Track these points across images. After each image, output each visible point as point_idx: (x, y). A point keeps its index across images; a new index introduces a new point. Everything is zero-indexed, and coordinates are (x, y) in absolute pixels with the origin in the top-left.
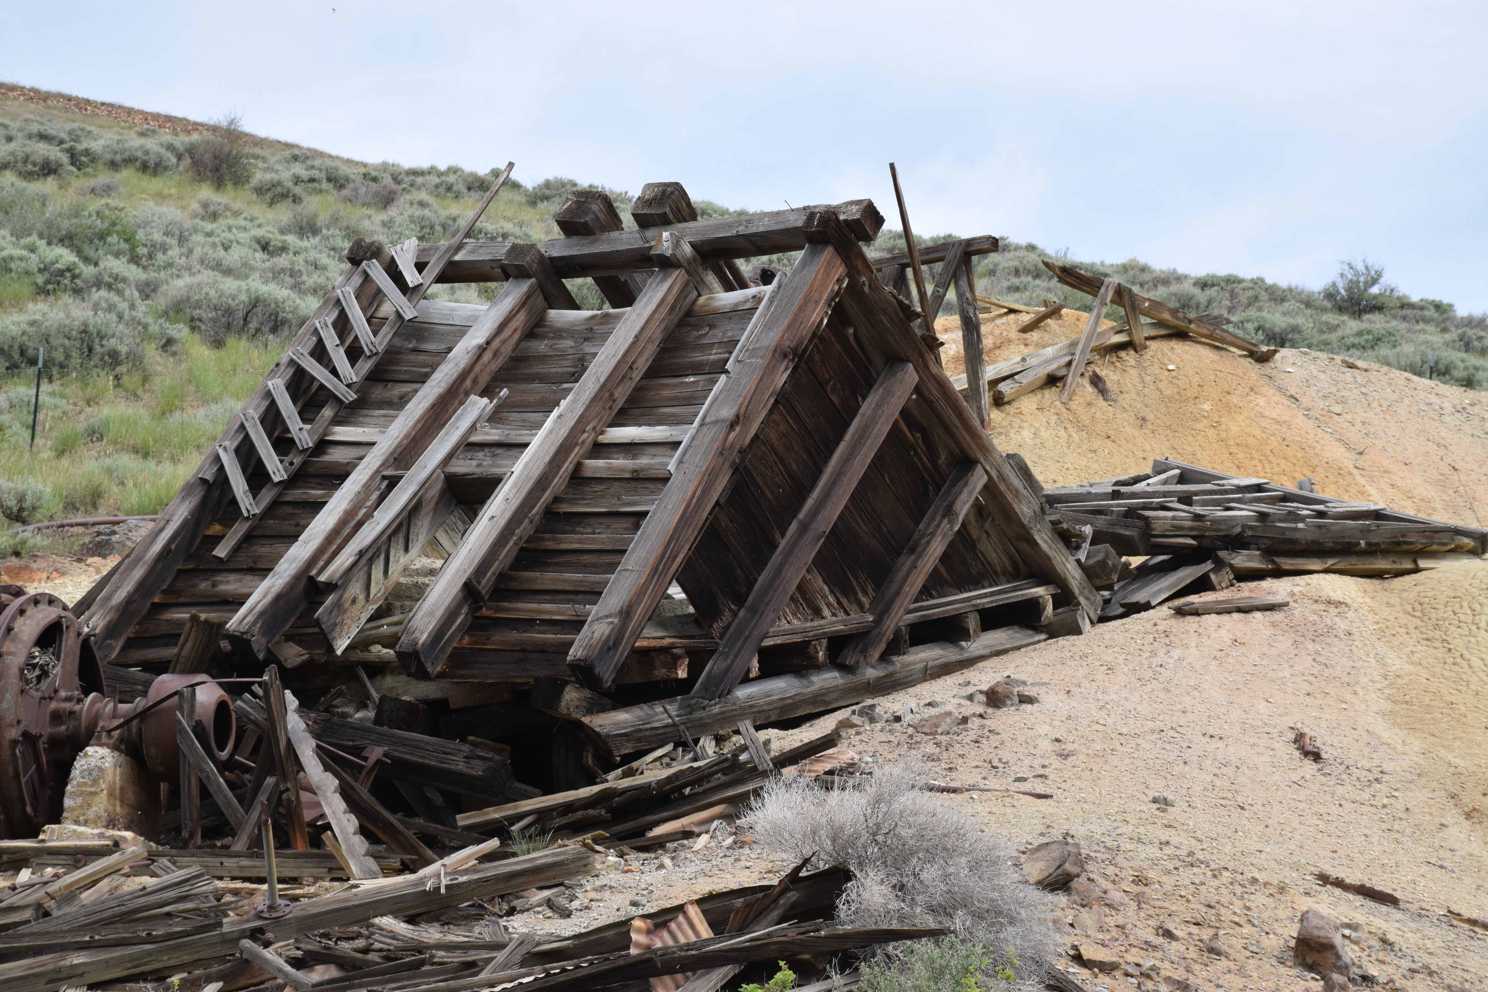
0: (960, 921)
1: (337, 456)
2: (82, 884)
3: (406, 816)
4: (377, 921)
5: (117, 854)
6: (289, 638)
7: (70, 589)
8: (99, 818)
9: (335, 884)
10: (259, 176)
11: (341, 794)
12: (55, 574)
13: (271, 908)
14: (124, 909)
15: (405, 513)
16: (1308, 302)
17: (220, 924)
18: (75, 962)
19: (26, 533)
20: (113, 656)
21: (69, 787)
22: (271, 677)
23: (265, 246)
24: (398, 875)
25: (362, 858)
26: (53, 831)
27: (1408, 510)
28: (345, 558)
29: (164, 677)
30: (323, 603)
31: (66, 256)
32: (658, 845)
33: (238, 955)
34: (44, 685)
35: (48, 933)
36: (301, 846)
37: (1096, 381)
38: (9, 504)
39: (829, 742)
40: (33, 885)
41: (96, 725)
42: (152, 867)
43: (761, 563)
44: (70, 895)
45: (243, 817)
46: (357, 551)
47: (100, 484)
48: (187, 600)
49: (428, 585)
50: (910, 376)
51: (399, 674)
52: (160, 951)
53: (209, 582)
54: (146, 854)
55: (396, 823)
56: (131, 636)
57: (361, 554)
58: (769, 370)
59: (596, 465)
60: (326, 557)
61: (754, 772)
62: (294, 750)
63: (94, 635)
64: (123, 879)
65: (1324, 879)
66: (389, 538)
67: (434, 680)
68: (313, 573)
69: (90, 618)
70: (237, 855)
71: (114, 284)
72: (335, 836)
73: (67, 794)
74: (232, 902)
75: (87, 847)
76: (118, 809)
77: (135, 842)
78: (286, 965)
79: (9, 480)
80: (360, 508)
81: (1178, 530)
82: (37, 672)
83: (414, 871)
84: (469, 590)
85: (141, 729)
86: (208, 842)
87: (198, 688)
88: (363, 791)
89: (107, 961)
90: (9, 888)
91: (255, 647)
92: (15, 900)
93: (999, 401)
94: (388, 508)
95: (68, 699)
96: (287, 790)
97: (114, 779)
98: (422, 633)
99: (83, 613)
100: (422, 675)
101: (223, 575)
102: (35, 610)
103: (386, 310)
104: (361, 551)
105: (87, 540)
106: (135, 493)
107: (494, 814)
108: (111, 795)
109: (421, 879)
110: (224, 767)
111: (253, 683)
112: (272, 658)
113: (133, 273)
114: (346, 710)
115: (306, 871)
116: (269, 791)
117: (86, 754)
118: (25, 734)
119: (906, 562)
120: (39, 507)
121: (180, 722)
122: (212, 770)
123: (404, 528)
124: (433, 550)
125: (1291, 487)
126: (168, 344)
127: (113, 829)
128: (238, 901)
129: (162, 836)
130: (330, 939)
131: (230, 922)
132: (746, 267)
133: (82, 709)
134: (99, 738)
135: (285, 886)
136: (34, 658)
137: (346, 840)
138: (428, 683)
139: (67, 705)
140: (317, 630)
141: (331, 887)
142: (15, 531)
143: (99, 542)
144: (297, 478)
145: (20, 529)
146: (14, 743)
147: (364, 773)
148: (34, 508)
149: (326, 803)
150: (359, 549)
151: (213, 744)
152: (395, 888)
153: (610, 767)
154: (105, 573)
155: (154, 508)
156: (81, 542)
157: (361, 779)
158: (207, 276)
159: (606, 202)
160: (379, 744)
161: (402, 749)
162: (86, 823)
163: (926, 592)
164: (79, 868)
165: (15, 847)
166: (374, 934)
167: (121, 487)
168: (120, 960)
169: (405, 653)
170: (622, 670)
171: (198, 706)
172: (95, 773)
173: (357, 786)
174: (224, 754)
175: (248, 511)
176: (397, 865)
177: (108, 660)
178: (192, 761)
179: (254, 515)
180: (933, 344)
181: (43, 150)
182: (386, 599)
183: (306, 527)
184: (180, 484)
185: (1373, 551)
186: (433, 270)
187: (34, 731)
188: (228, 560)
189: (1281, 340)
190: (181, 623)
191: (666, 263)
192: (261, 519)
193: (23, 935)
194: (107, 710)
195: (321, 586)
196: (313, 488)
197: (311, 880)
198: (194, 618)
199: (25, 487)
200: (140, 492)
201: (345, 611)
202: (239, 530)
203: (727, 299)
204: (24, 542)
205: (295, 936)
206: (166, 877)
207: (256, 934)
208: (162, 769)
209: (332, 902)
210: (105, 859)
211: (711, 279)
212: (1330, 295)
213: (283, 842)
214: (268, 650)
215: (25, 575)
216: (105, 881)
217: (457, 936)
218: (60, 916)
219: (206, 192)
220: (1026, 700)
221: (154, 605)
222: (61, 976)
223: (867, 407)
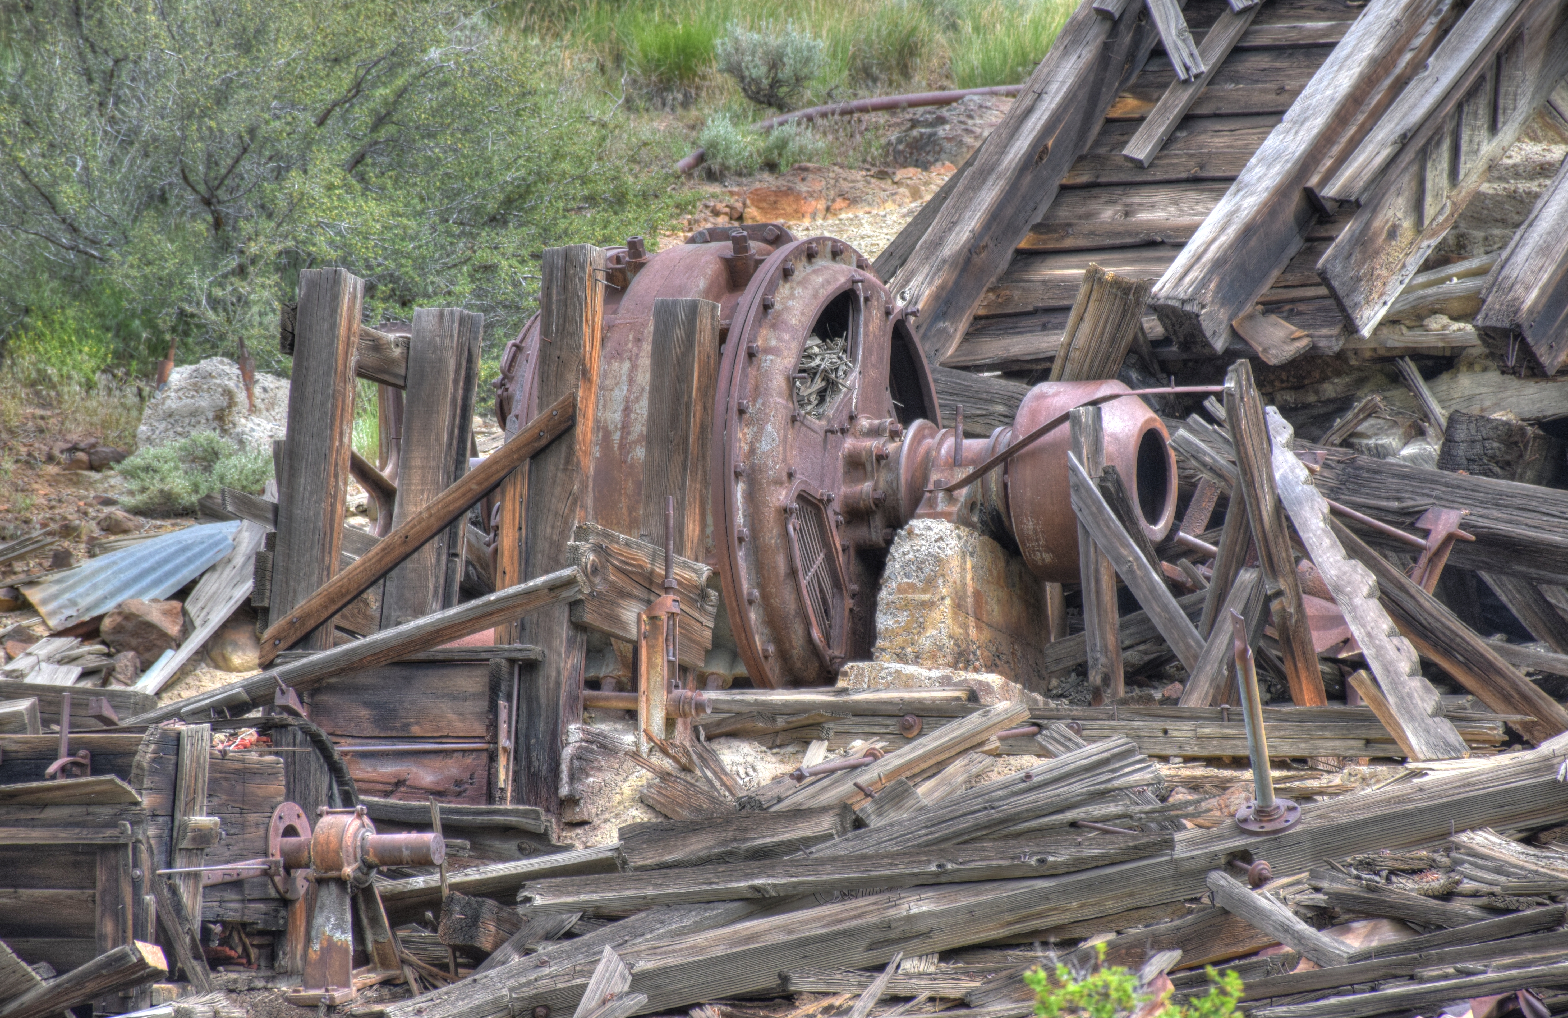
2: (916, 770)
3: (1509, 641)
4: (1464, 838)
5: (976, 714)
6: (1271, 307)
7: (867, 229)
8: (940, 648)
9: (1382, 769)
11: (1380, 599)
12: (839, 203)
13: (1263, 813)
14: (995, 815)
15: (1489, 57)
17: (1169, 844)
18: (915, 910)
19: (786, 127)
20: (950, 352)
21: (883, 594)
22: (1239, 382)
24: (1501, 752)
25: (1430, 721)
26: (860, 674)
28: (1374, 150)
29: (1043, 387)
30: (1331, 239)
33: (1205, 900)
34: (831, 407)
35: (863, 857)
36: (1310, 698)
38: (755, 73)
40: (832, 771)
41: (926, 478)
42: (1039, 738)
45: (1201, 647)
46: (1395, 136)
47: (914, 30)
48: (1081, 242)
49: (1537, 196)
51: (1485, 369)
52: (1064, 892)
53: (1119, 207)
54: (1027, 715)
55: (1492, 655)
56: (982, 312)
57: (1404, 141)
60: (1336, 150)
62: (1288, 518)
63: (914, 314)
64: (988, 760)
66: (1460, 106)
67: (1553, 379)
68: (1313, 181)
69: (907, 281)
70: (1193, 716)
72: (1374, 680)
73: (881, 606)
74: (1187, 803)
75: (921, 701)
76: (973, 632)
77: (1005, 693)
78: (1295, 919)
79: (752, 28)
80: (1401, 52)
82: (819, 384)
83: (1529, 745)
85: (1005, 486)
86: (1137, 692)
87: (1105, 407)
88: (1424, 594)
89: (970, 911)
90: (792, 776)
91: (1208, 327)
92: (801, 797)
94: (1456, 49)
95: (875, 432)
96: (1279, 594)
97: (963, 578)
98: (1528, 288)
99: (894, 273)
100: (1531, 369)
101: (1145, 191)
102: (809, 269)
104: (1404, 136)
105: (893, 136)
106: (977, 45)
108: (958, 606)
109: (1547, 759)
111: (1206, 395)
112: (1240, 347)
114: (1384, 441)
115: (1324, 746)
116: (1246, 595)
117: (910, 533)
118: (803, 498)
120: (807, 78)
121: (1074, 470)
122: (1137, 558)
123: (1488, 86)
124: (1546, 126)
127: (966, 669)
128: (1199, 801)
129: (1054, 682)
130: (1377, 873)
131: (1187, 840)
133: (900, 448)
134: (932, 503)
135: (1285, 773)
136: (810, 357)
137: (1396, 685)
138: (1543, 384)
139: (873, 444)
140: (1323, 291)
141: (1373, 776)
142: (767, 123)
143: (916, 140)
145: (776, 120)
146: (785, 512)
147: (1423, 560)
148: (798, 80)
149: (1355, 618)
150: (1399, 130)
151: (1138, 511)
152: (1496, 776)
154: (928, 197)
155: (1013, 71)
156: (883, 141)
157: (1417, 573)
160: (1451, 504)
161: (1495, 513)
162: (917, 659)
164: (910, 740)
165: (797, 702)
166: (1461, 862)
167: (951, 34)
168: (994, 910)
169: (1494, 329)
171: (1106, 440)
172: (927, 568)
173: (1411, 584)
174: (1159, 530)
175: (1187, 69)
176: (1499, 733)
177: (942, 359)
178: (1101, 542)
179: (1197, 76)
182: (1455, 227)
183: (1297, 93)
184: (1058, 23)
187: (819, 491)
188: (1151, 165)
190: (1069, 287)
192: (1210, 83)
193: (822, 862)
194: (943, 451)
195: (1329, 206)
196: (1310, 18)
197: (1332, 761)
198: (1094, 277)
199: (780, 41)
200: (985, 41)
201: (1377, 253)
202: (1172, 104)
204: (782, 145)
205: (1310, 865)
206: (1066, 757)
207: (1237, 862)
208: (1048, 557)
209: (1376, 803)
210: (955, 723)
213: (1278, 691)
214: (1234, 334)
215: (787, 205)
216: (959, 763)
218: (884, 828)
221: (1019, 252)
222: (893, 935)
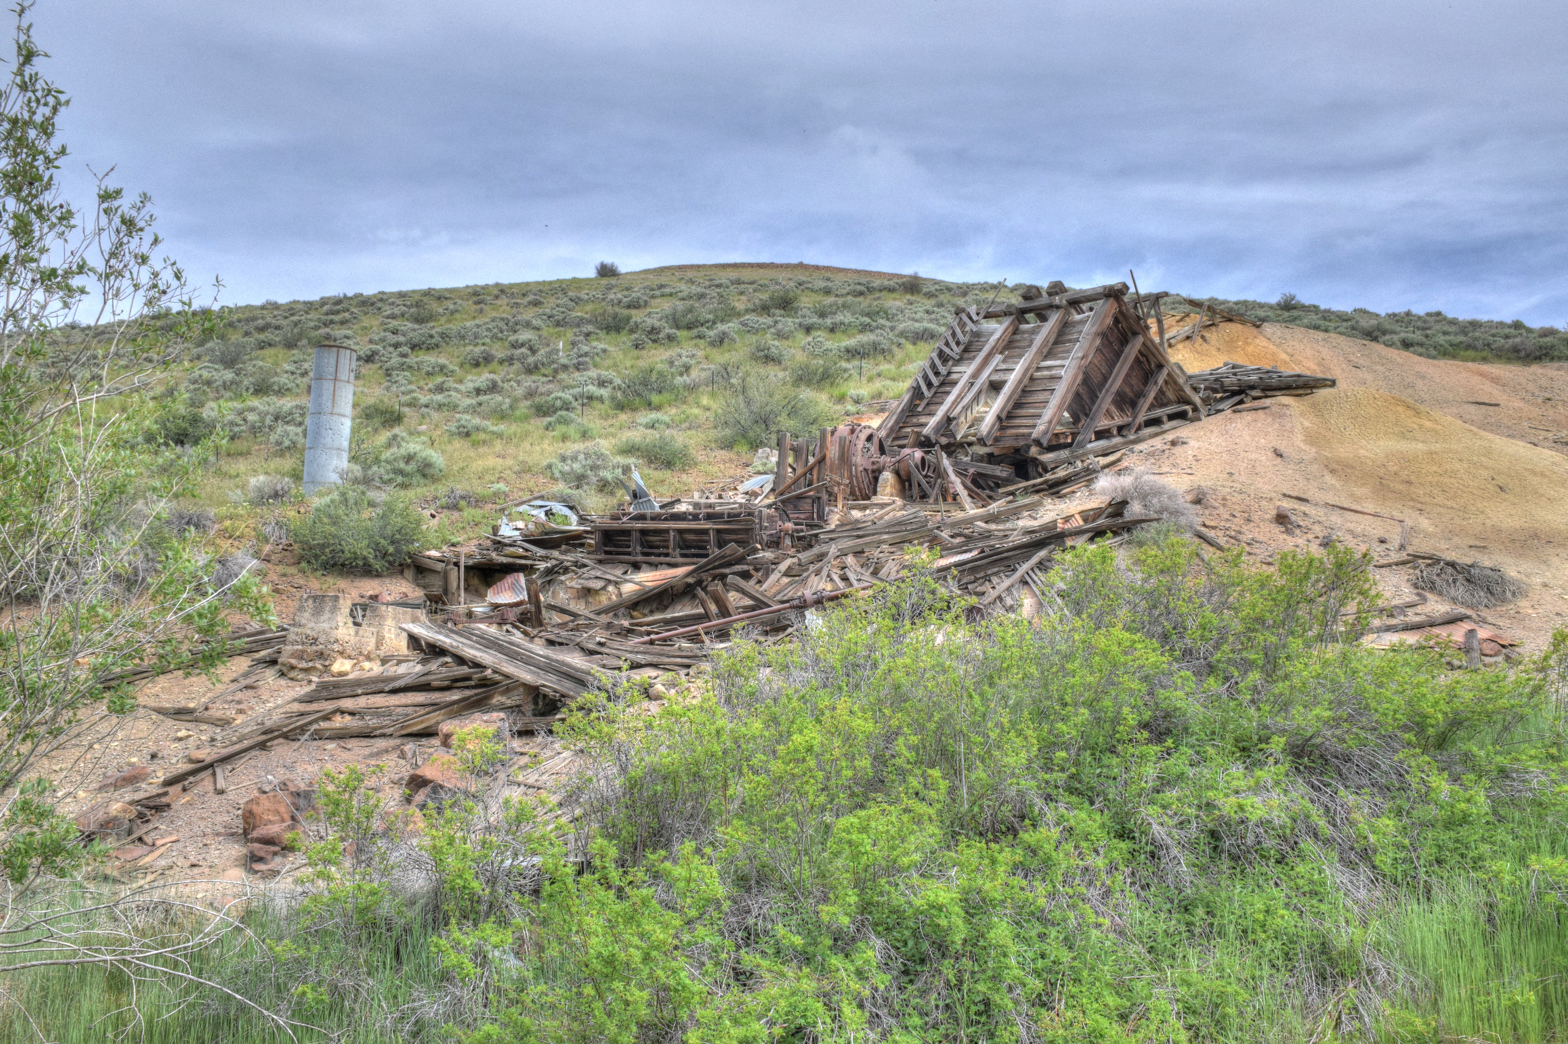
0: (1165, 516)
1: (954, 376)
2: (884, 514)
3: (982, 490)
4: (975, 523)
5: (894, 504)
6: (942, 435)
7: (874, 423)
8: (888, 493)
9: (962, 511)
10: (925, 290)
11: (962, 484)
12: (870, 419)
13: (942, 519)
14: (897, 521)
15: (977, 393)
16: (1271, 307)
17: (927, 525)
18: (885, 537)
19: (860, 407)
20: (889, 443)
21: (879, 484)
22: (938, 448)
23: (927, 312)
24: (981, 508)
25: (970, 503)
26: (875, 498)
27: (1308, 373)
28: (959, 408)
29: (904, 449)
30: (952, 423)
31: (867, 320)
32: (1065, 496)
33: (933, 534)
34: (869, 453)
35: (875, 529)
36: (950, 500)
37: (1203, 337)
39: (1119, 460)
40: (870, 514)
41: (885, 465)
42: (905, 508)
43: (1093, 403)
44: (881, 518)
45: (932, 492)
47: (881, 390)
48: (910, 424)
49: (985, 416)
50: (1140, 339)
51: (978, 445)
52: (909, 533)
53: (916, 419)
54: (903, 504)
55: (980, 492)
56: (893, 437)
57: (963, 407)
58: (1093, 340)
59: (1038, 374)
60: (952, 408)
61: (1095, 471)
62: (946, 471)
63: (882, 437)
64: (897, 512)
65: (1285, 495)
66: (972, 401)
67: (989, 446)
68: (949, 414)
69: (881, 432)
70: (931, 504)
71: (882, 327)
72: (961, 497)
73: (878, 487)
74: (930, 518)
75: (885, 502)
76: (894, 490)
77: (899, 500)
78: (948, 537)
80: (962, 393)
81: (1233, 385)
82: (867, 449)
83: (986, 507)
84: (999, 418)
85: (899, 466)
86: (921, 500)
87: (915, 452)
88: (969, 483)
89: (894, 537)
90: (864, 515)
91: (932, 439)
92: (865, 519)
93: (1170, 346)
94: (971, 392)
95: (876, 457)
96: (945, 483)
97: (892, 481)
98: (984, 431)
99: (879, 431)
100: (985, 445)
101: (920, 416)
102: (865, 430)
103: (967, 329)
105: (878, 408)
106: (892, 392)
107: (1011, 488)
108: (891, 486)
109: (989, 509)
110: (926, 476)
111: (932, 450)
112: (937, 442)
113: (888, 324)
114: (961, 457)
115: (952, 508)
116: (939, 483)
117: (883, 474)
118: (864, 469)
119: (1142, 400)
120: (864, 398)
121: (910, 463)
122: (921, 478)
123: (977, 398)
124: (986, 405)
125: (1269, 368)
126: (899, 345)
127: (893, 496)
128: (932, 518)
129: (908, 498)
130: (961, 529)
131: (930, 525)
132: (1084, 307)
133: (881, 460)
134: (887, 469)
135: (946, 513)
136: (865, 445)
137: (964, 498)
138: (987, 447)
139: (876, 459)
140: (951, 432)
141: (960, 513)
143: (882, 408)
144: (942, 384)
145: (858, 406)
146: (861, 471)
147: (969, 477)
149: (957, 487)
150: (963, 405)
151: (921, 469)
152: (980, 512)
153: (1046, 471)
154: (884, 418)
155: (898, 396)
157: (968, 479)
158: (910, 323)
159: (1038, 289)
160: (973, 467)
161: (980, 469)
162: (884, 495)
163: (1149, 409)
164: (883, 509)
165: (864, 503)
166: (975, 527)
167: (888, 391)
168: (898, 537)
169: (979, 438)
170: (1050, 440)
171: (915, 458)
172: (886, 480)
173: (967, 481)
174: (925, 473)
175: (927, 396)
176: (981, 505)
177: (887, 445)
178: (915, 475)
179: (929, 397)
180: (1147, 328)
181: (859, 288)
182: (972, 421)
183: (945, 400)
184: (906, 388)
185: (1297, 388)
186: (982, 314)
187: (867, 468)
188: (921, 411)
189: (1263, 320)
190: (908, 432)
191: (1058, 307)
192: (931, 398)
193: (868, 530)
194: (888, 460)
195: (951, 418)
196: (947, 387)
197: (954, 510)
198: (913, 430)
200: (894, 392)
201: (960, 426)
202: (925, 402)
203: (1078, 317)
204: (860, 409)
205: (950, 528)
206: (909, 511)
207: (938, 528)
208: (906, 478)
209: (961, 517)
210: (891, 506)
211: (1073, 311)
212: (1279, 304)
213: (945, 500)
214: (936, 439)
215: (861, 420)
216: (891, 513)
217: (1001, 527)
218: (879, 524)
219: (909, 297)
220: (1184, 443)
221: (900, 427)
223: (1127, 350)
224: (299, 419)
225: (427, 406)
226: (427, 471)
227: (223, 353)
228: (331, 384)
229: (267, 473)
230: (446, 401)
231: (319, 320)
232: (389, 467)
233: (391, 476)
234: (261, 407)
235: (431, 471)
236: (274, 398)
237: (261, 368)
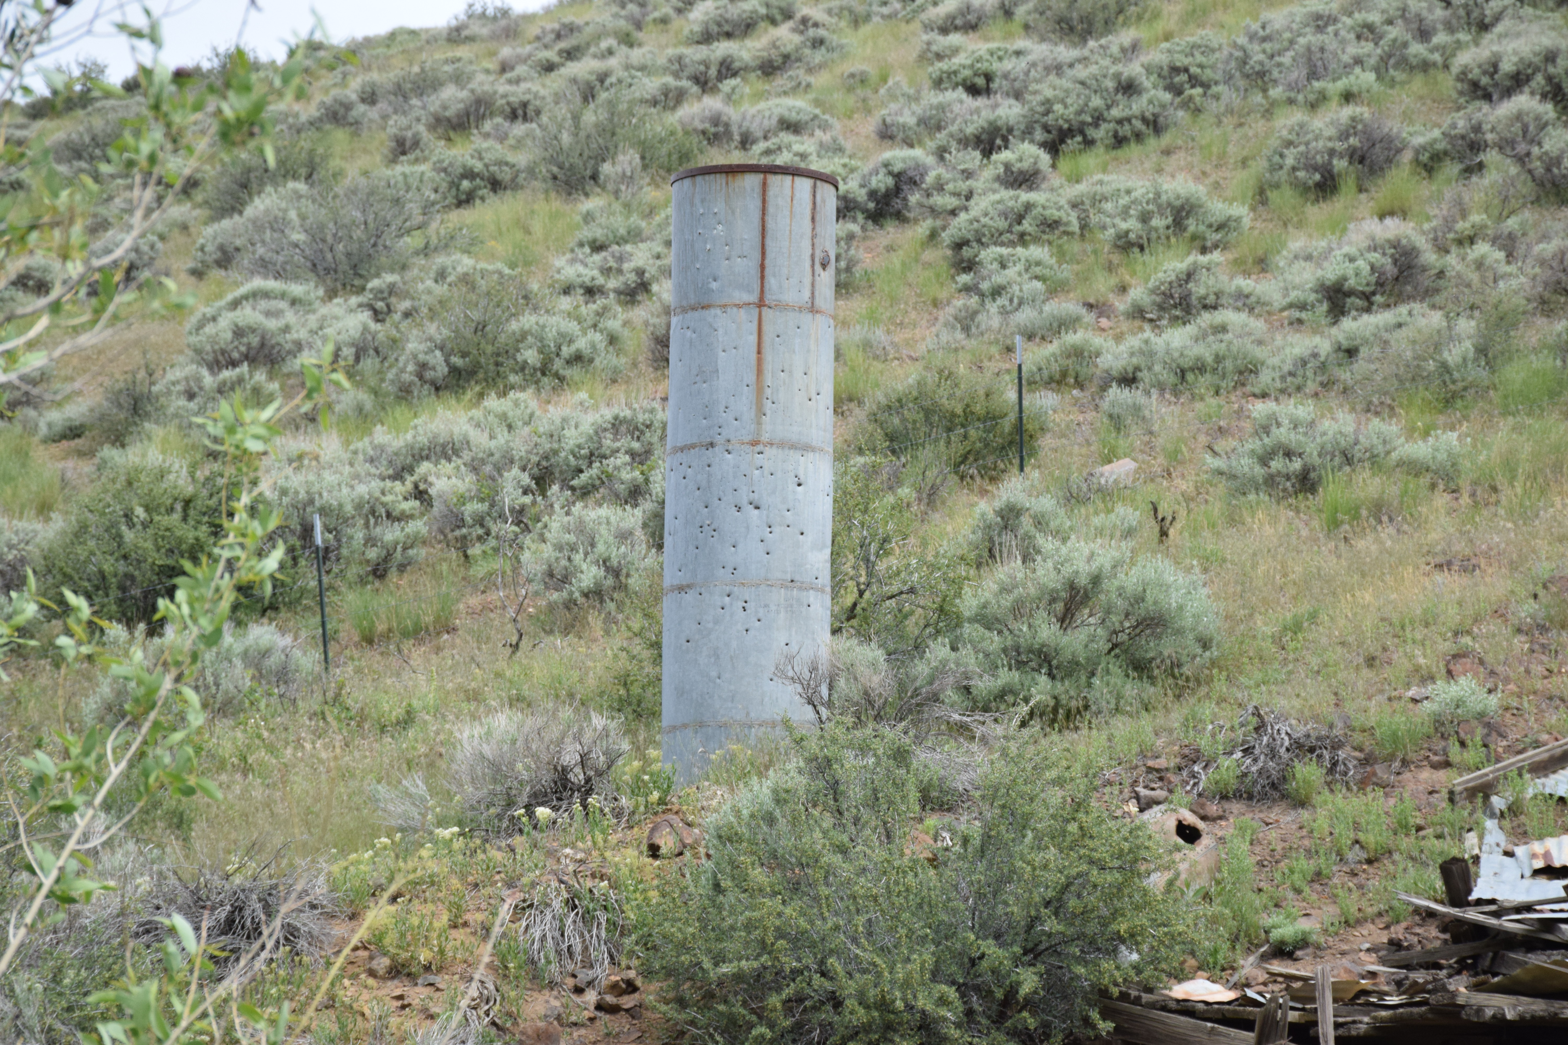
224: (630, 475)
225: (1128, 380)
226: (1149, 648)
227: (316, 234)
228: (746, 320)
229: (518, 701)
230: (1205, 352)
231: (678, 65)
232: (994, 642)
233: (1007, 677)
234: (480, 440)
235: (1168, 648)
236: (527, 398)
237: (466, 280)
